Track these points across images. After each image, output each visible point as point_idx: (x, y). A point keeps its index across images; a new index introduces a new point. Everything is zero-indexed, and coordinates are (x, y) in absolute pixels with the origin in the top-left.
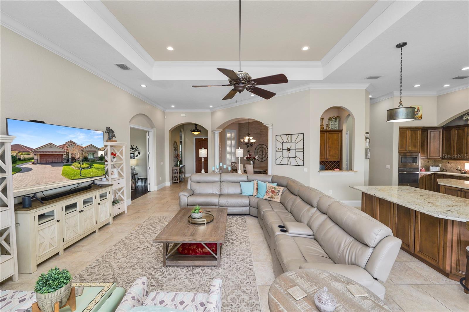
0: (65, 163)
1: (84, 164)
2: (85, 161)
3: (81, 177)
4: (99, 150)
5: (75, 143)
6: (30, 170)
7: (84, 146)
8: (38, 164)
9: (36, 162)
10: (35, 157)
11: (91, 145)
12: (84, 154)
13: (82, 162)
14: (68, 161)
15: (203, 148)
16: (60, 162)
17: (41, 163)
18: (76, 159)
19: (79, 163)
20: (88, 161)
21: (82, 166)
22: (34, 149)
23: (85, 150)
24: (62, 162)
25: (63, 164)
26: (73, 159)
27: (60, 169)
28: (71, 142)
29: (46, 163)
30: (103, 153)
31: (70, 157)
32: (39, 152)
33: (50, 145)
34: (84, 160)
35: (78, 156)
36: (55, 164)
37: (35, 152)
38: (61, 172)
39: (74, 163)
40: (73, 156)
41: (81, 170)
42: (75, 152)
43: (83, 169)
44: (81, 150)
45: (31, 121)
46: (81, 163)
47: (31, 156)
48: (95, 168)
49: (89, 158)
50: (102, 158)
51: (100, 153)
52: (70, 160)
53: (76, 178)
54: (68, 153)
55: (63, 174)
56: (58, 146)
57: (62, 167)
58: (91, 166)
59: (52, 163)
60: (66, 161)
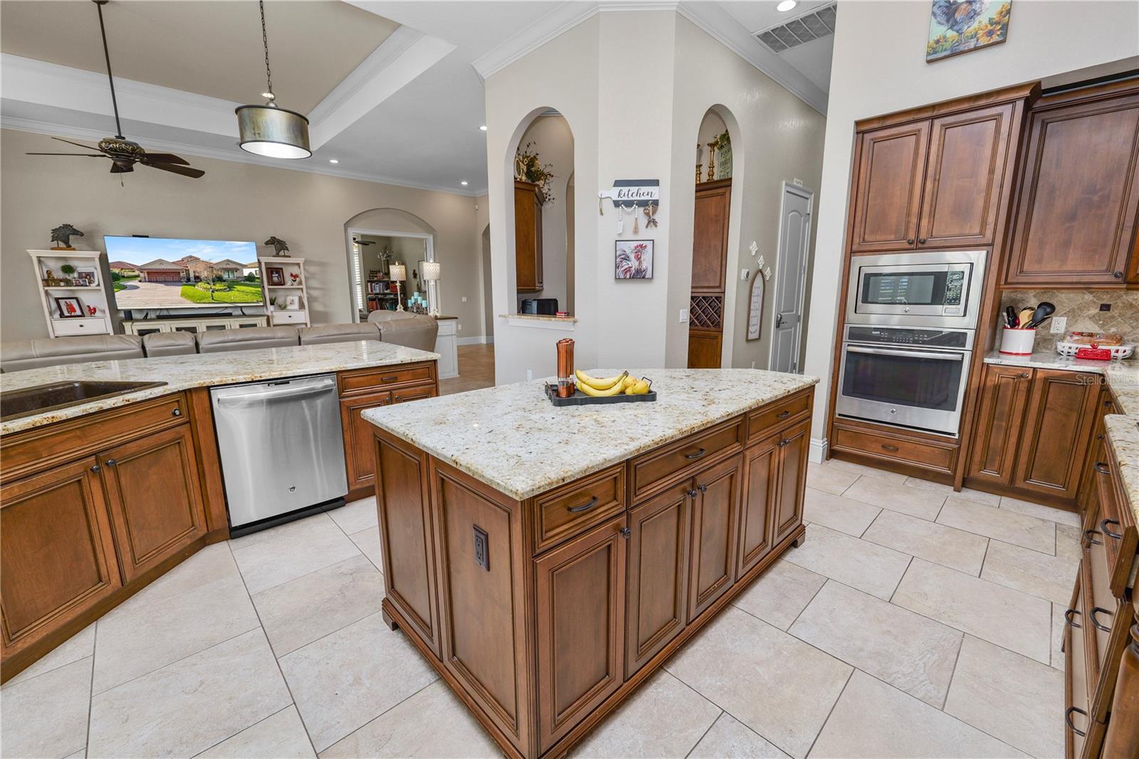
0: (185, 283)
1: (218, 285)
2: (218, 281)
3: (213, 301)
4: (245, 266)
5: (197, 259)
6: (137, 287)
7: (214, 261)
8: (146, 281)
9: (143, 280)
10: (142, 275)
11: (228, 261)
12: (215, 272)
13: (213, 281)
14: (189, 280)
15: (397, 264)
16: (176, 282)
17: (149, 282)
18: (202, 277)
19: (208, 283)
20: (224, 281)
21: (213, 287)
22: (140, 265)
23: (215, 267)
24: (180, 281)
25: (181, 284)
26: (198, 279)
27: (178, 289)
28: (191, 257)
29: (157, 282)
30: (253, 271)
31: (192, 275)
32: (145, 269)
33: (161, 262)
34: (216, 279)
35: (204, 274)
36: (169, 283)
37: (141, 269)
38: (180, 293)
39: (199, 284)
40: (197, 275)
41: (213, 292)
42: (199, 270)
43: (216, 291)
44: (211, 267)
45: (134, 236)
46: (212, 283)
47: (137, 273)
48: (238, 291)
49: (225, 276)
50: (250, 278)
51: (246, 272)
52: (192, 279)
53: (204, 301)
54: (187, 271)
55: (183, 295)
56: (173, 263)
57: (181, 287)
58: (230, 288)
59: (165, 282)
60: (186, 280)
